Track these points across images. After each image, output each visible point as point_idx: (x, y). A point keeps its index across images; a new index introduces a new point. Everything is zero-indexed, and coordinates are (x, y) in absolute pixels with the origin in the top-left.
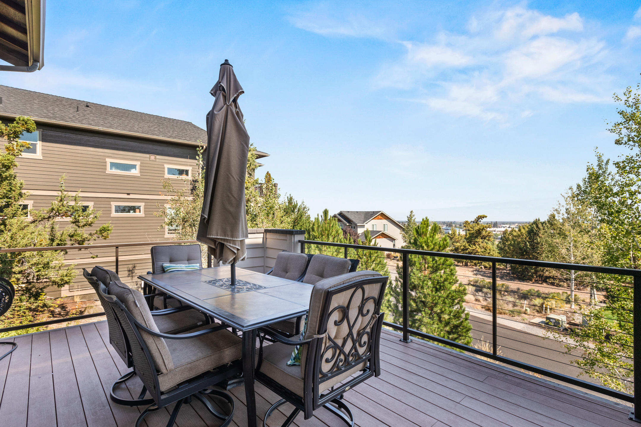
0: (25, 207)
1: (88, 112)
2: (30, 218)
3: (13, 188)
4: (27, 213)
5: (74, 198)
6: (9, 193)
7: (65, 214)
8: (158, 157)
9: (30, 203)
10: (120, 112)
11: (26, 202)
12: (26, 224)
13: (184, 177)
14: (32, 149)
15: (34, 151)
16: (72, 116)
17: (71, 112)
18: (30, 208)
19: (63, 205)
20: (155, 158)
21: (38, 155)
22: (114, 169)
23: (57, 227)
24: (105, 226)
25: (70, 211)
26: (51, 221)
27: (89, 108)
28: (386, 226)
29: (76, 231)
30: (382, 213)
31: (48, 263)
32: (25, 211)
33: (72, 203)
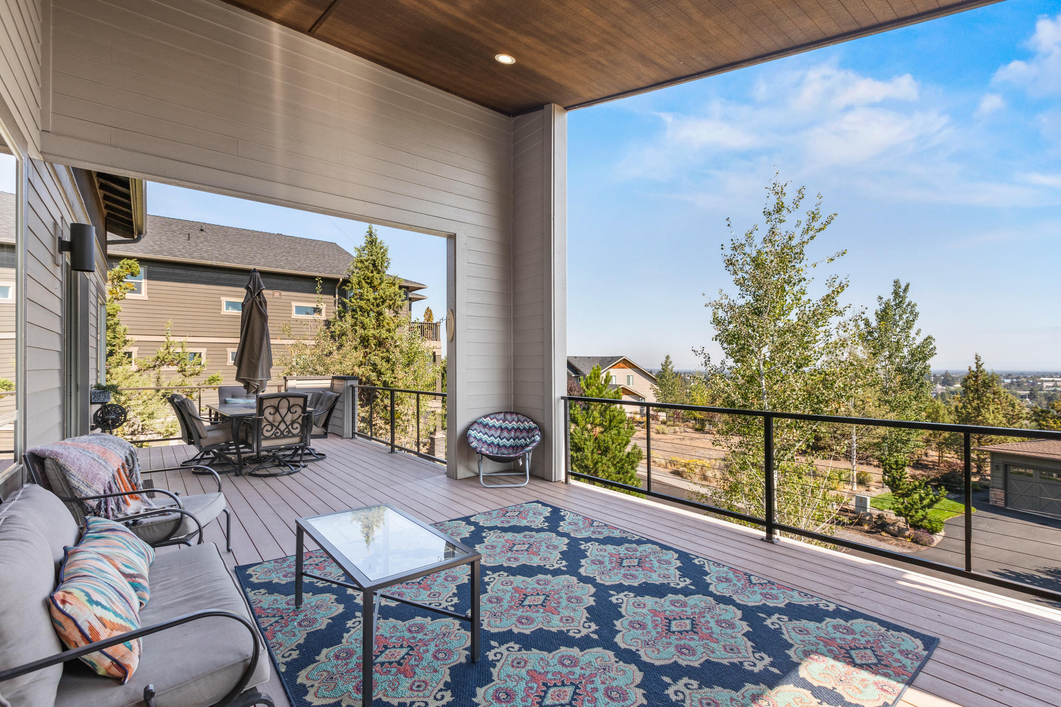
0: (130, 355)
1: (202, 239)
2: (134, 367)
3: (118, 336)
4: (131, 362)
5: (181, 344)
6: (113, 340)
7: (171, 363)
8: (283, 293)
9: (134, 350)
10: (242, 235)
11: (130, 349)
12: (131, 373)
13: (316, 316)
14: (137, 290)
15: (139, 291)
16: (182, 247)
17: (181, 241)
18: (134, 356)
19: (169, 353)
20: (280, 295)
21: (143, 295)
22: (230, 309)
23: (163, 377)
24: (214, 375)
25: (176, 359)
26: (157, 370)
27: (203, 233)
28: (631, 377)
29: (183, 381)
30: (624, 359)
31: (153, 413)
32: (129, 360)
33: (179, 350)
